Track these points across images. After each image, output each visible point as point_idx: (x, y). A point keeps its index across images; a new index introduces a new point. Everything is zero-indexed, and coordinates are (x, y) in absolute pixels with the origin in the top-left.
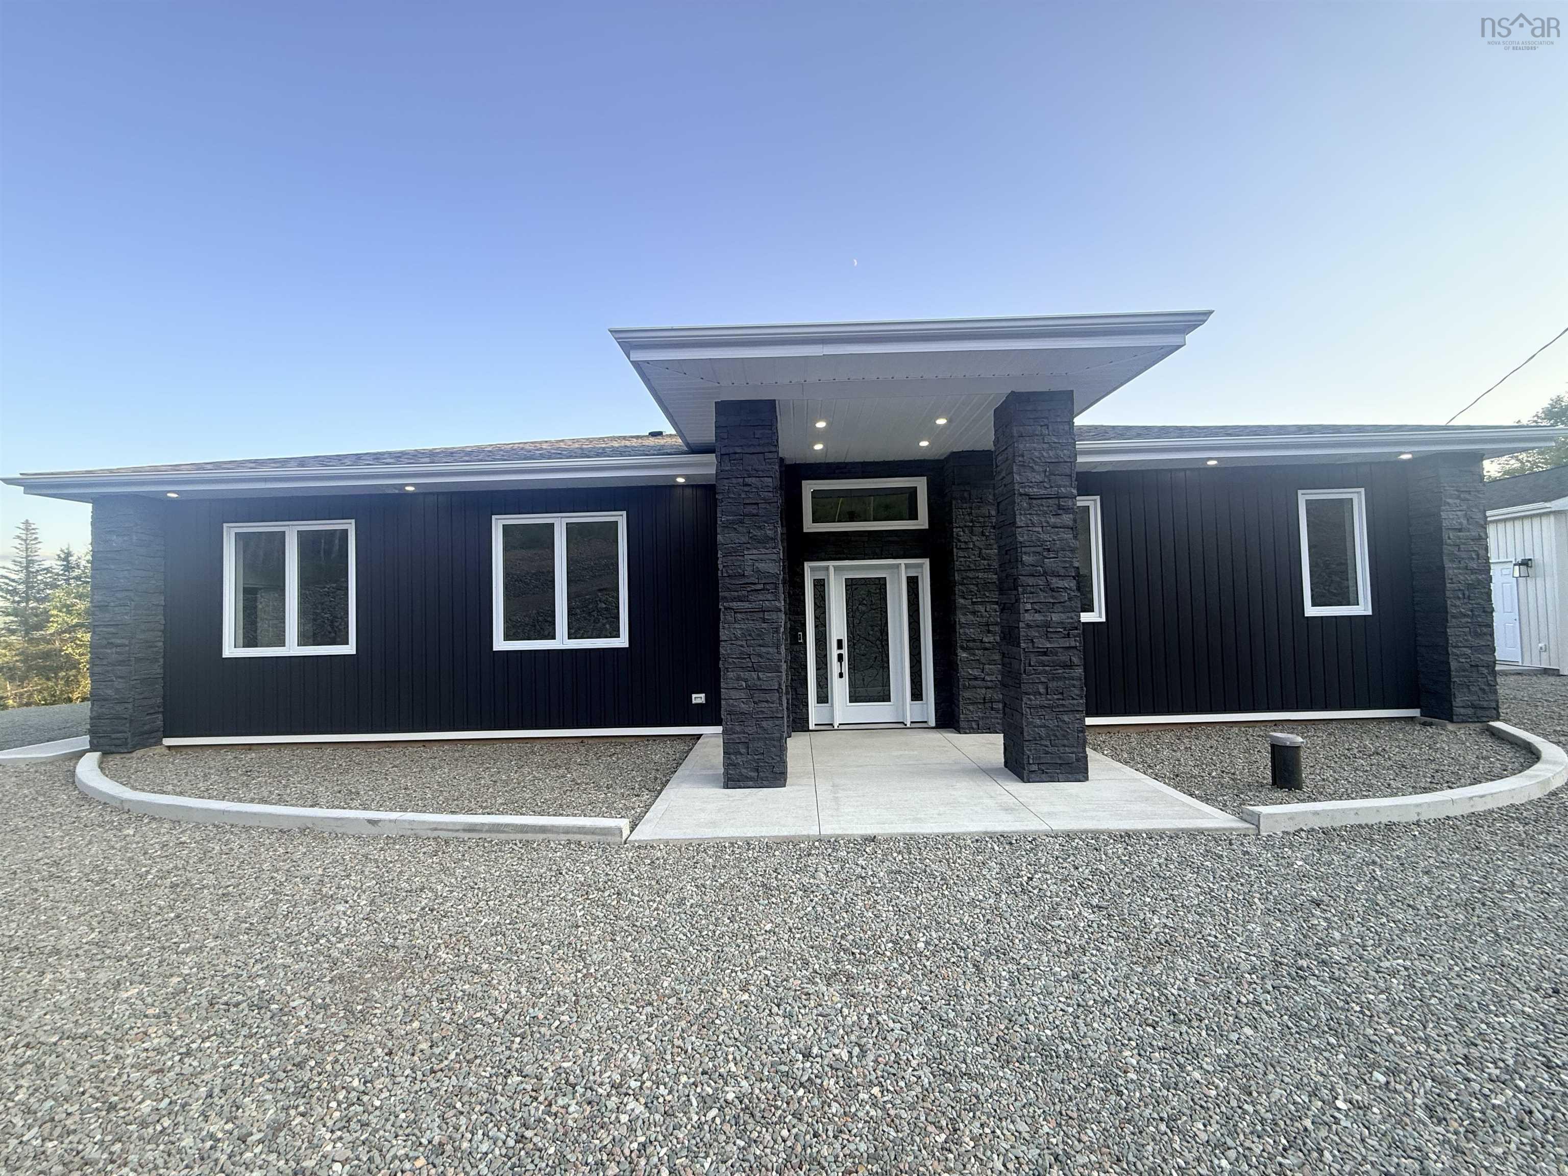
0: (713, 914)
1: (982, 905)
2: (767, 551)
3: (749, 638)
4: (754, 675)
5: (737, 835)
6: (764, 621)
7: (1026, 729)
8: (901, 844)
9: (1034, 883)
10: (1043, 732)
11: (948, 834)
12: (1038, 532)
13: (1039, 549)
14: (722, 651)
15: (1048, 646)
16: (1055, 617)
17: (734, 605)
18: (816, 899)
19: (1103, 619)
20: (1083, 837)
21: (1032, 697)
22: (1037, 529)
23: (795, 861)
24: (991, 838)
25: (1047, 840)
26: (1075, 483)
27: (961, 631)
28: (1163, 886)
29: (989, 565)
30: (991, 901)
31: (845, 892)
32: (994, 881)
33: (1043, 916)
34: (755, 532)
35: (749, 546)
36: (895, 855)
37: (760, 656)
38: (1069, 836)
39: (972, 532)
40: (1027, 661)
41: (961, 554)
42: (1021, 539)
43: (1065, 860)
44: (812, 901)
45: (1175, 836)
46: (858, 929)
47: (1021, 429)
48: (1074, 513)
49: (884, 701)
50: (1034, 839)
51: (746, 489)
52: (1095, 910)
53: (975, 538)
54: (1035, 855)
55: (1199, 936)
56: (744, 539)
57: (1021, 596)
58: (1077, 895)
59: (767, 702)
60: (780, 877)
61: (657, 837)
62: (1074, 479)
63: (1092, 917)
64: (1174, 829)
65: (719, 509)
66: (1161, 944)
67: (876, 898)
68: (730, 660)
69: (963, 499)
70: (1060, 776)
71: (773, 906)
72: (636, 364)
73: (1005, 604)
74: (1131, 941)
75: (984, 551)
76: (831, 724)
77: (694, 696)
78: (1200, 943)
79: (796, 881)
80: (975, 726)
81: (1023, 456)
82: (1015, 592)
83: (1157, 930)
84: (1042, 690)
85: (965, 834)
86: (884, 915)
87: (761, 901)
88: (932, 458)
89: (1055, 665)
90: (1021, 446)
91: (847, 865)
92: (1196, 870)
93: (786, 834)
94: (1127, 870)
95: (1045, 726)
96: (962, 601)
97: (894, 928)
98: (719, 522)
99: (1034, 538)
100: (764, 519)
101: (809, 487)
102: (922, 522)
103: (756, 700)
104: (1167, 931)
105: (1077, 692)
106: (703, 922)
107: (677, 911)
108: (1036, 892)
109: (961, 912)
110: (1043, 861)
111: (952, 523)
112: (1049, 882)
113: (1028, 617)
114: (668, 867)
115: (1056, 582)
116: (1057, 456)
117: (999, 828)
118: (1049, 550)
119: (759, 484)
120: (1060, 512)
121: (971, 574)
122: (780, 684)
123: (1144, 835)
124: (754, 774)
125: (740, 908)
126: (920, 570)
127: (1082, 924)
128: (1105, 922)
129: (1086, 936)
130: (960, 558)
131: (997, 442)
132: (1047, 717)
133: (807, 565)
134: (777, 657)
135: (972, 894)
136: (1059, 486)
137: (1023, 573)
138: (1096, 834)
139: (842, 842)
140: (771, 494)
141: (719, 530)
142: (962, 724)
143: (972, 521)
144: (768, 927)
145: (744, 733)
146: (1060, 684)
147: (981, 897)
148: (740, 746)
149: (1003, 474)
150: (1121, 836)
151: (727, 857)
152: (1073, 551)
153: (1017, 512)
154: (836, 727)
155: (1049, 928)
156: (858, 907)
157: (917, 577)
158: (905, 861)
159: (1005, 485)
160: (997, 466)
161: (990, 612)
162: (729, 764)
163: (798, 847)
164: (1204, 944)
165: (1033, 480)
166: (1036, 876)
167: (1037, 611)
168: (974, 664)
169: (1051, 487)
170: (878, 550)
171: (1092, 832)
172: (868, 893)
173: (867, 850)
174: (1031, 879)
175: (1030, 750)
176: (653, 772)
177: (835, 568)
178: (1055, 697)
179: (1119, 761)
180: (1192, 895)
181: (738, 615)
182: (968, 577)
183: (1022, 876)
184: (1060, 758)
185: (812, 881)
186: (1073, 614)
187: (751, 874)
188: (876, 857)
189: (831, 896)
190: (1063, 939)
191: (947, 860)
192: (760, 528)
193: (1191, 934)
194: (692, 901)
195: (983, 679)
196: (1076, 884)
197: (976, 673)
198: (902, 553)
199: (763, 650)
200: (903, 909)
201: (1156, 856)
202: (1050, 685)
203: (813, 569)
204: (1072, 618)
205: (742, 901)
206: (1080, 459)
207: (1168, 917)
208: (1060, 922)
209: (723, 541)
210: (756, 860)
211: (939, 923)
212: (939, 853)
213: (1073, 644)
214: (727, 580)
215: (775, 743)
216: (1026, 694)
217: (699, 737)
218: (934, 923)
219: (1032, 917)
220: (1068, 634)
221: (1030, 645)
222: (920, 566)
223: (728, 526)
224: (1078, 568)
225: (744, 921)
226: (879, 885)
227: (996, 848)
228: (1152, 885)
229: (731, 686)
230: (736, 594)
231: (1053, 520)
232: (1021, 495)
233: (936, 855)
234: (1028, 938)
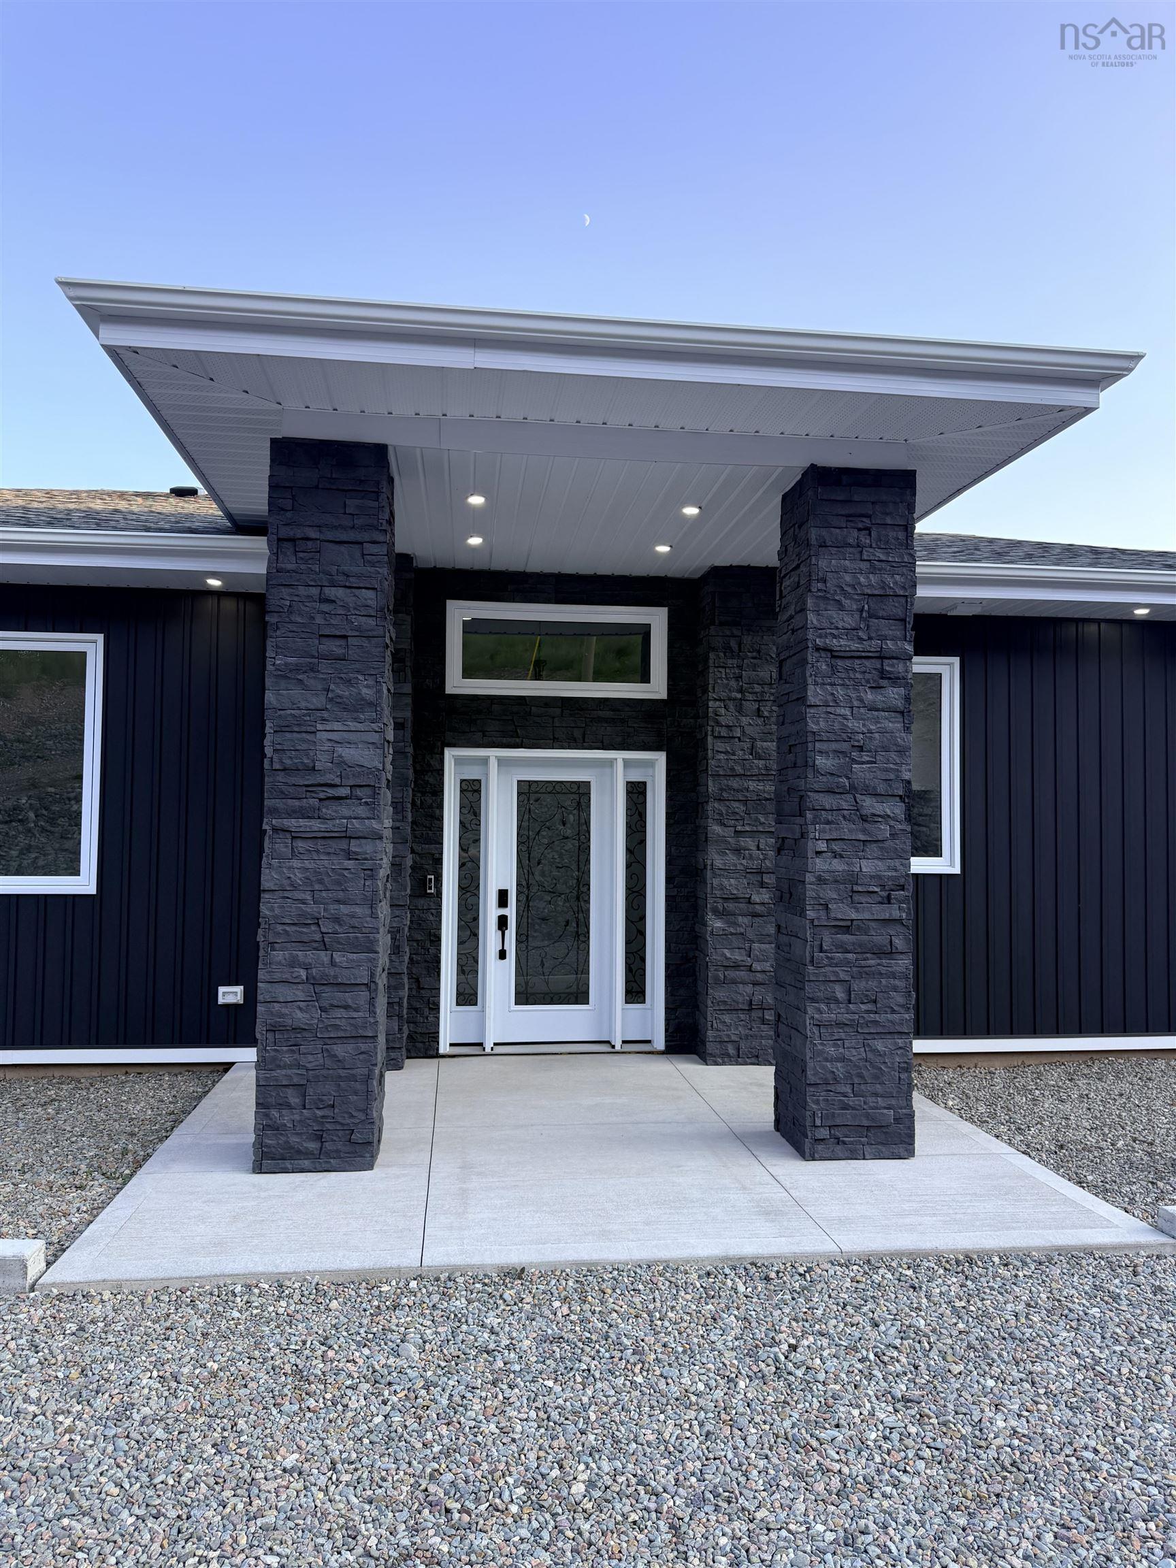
0: (184, 1437)
1: (702, 1402)
2: (360, 727)
3: (317, 887)
4: (324, 956)
5: (261, 1269)
6: (349, 855)
7: (810, 1064)
8: (571, 1283)
9: (797, 1357)
10: (839, 1069)
11: (657, 1262)
12: (844, 717)
13: (845, 746)
14: (264, 910)
15: (854, 916)
16: (867, 867)
17: (292, 823)
18: (395, 1399)
19: (957, 870)
20: (894, 1264)
21: (823, 1006)
22: (842, 711)
23: (365, 1321)
24: (734, 1268)
25: (831, 1272)
26: (911, 634)
27: (716, 882)
28: (1018, 1355)
29: (766, 768)
30: (718, 1394)
31: (451, 1383)
32: (727, 1354)
33: (807, 1422)
34: (338, 690)
35: (325, 714)
36: (557, 1304)
37: (337, 920)
38: (870, 1262)
39: (740, 709)
40: (817, 943)
41: (720, 746)
42: (814, 728)
43: (857, 1308)
44: (385, 1403)
45: (1044, 1260)
46: (465, 1459)
47: (824, 532)
48: (907, 686)
49: (576, 1003)
50: (809, 1270)
51: (325, 607)
52: (898, 1406)
53: (745, 720)
54: (808, 1300)
55: (1068, 1451)
56: (318, 701)
57: (811, 828)
58: (870, 1377)
59: (346, 1007)
60: (331, 1354)
61: (99, 1277)
62: (909, 626)
63: (891, 1420)
64: (1044, 1249)
65: (270, 643)
66: (1004, 1468)
67: (508, 1392)
68: (280, 928)
69: (727, 649)
70: (867, 1148)
71: (309, 1415)
72: (113, 352)
73: (784, 839)
74: (953, 1465)
75: (759, 744)
76: (481, 1044)
77: (222, 989)
78: (1068, 1464)
79: (360, 1362)
80: (732, 1051)
81: (825, 582)
82: (799, 820)
83: (999, 1441)
84: (840, 994)
85: (688, 1262)
86: (519, 1428)
87: (286, 1407)
88: (678, 575)
89: (863, 950)
90: (823, 564)
91: (464, 1327)
92: (1074, 1324)
93: (356, 1265)
94: (961, 1326)
95: (843, 1059)
96: (717, 828)
97: (532, 1456)
98: (269, 667)
99: (837, 726)
100: (357, 666)
101: (459, 613)
102: (656, 688)
103: (325, 1004)
104: (1016, 1442)
105: (901, 1000)
106: (162, 1454)
107: (111, 1433)
108: (799, 1373)
109: (662, 1417)
110: (819, 1312)
111: (705, 691)
112: (825, 1353)
113: (820, 864)
114: (111, 1338)
115: (869, 804)
116: (884, 585)
117: (749, 1247)
118: (861, 749)
119: (351, 601)
120: (884, 683)
121: (735, 783)
122: (372, 975)
123: (996, 1260)
124: (313, 1146)
125: (241, 1422)
126: (650, 771)
127: (873, 1436)
128: (913, 1430)
129: (878, 1459)
130: (718, 754)
131: (783, 553)
132: (847, 1044)
133: (450, 754)
134: (369, 922)
135: (686, 1381)
136: (884, 638)
137: (816, 787)
138: (915, 1259)
139: (460, 1280)
140: (372, 622)
141: (269, 682)
142: (711, 1047)
143: (741, 691)
144: (291, 1460)
145: (299, 1066)
146: (872, 984)
147: (701, 1387)
148: (290, 1091)
149: (791, 611)
150: (958, 1262)
151: (236, 1314)
152: (902, 751)
153: (810, 680)
154: (488, 1050)
155: (815, 1443)
156: (471, 1414)
157: (644, 784)
158: (573, 1317)
159: (793, 631)
160: (781, 597)
161: (761, 850)
162: (266, 1126)
163: (375, 1292)
164: (1076, 1467)
165: (840, 625)
166: (805, 1343)
167: (836, 855)
168: (736, 942)
169: (870, 638)
170: (577, 733)
171: (910, 1254)
172: (494, 1383)
173: (506, 1296)
174: (793, 1348)
175: (817, 1102)
176: (123, 1138)
177: (501, 762)
178: (863, 1007)
179: (971, 1120)
180: (1064, 1371)
181: (300, 844)
182: (730, 788)
183: (779, 1344)
184: (867, 1116)
185: (391, 1361)
186: (897, 863)
187: (275, 1350)
188: (521, 1310)
189: (423, 1392)
190: (837, 1466)
191: (650, 1314)
192: (349, 682)
193: (1056, 1446)
194: (146, 1411)
195: (750, 968)
196: (872, 1356)
197: (738, 956)
198: (619, 739)
199: (344, 909)
200: (555, 1415)
201: (1011, 1298)
202: (855, 987)
203: (459, 761)
204: (896, 870)
205: (248, 1408)
206: (922, 592)
207: (1019, 1416)
208: (835, 1433)
209: (275, 702)
210: (291, 1319)
211: (618, 1442)
212: (637, 1300)
213: (896, 914)
214: (281, 777)
215: (358, 1086)
216: (813, 1000)
217: (227, 1067)
218: (609, 1441)
219: (787, 1424)
220: (889, 897)
221: (823, 914)
222: (651, 764)
223: (284, 675)
224: (909, 782)
225: (244, 1451)
226: (517, 1367)
227: (741, 1288)
228: (1000, 1355)
229: (277, 976)
230: (297, 803)
231: (869, 696)
232: (818, 649)
233: (631, 1304)
234: (775, 1467)
